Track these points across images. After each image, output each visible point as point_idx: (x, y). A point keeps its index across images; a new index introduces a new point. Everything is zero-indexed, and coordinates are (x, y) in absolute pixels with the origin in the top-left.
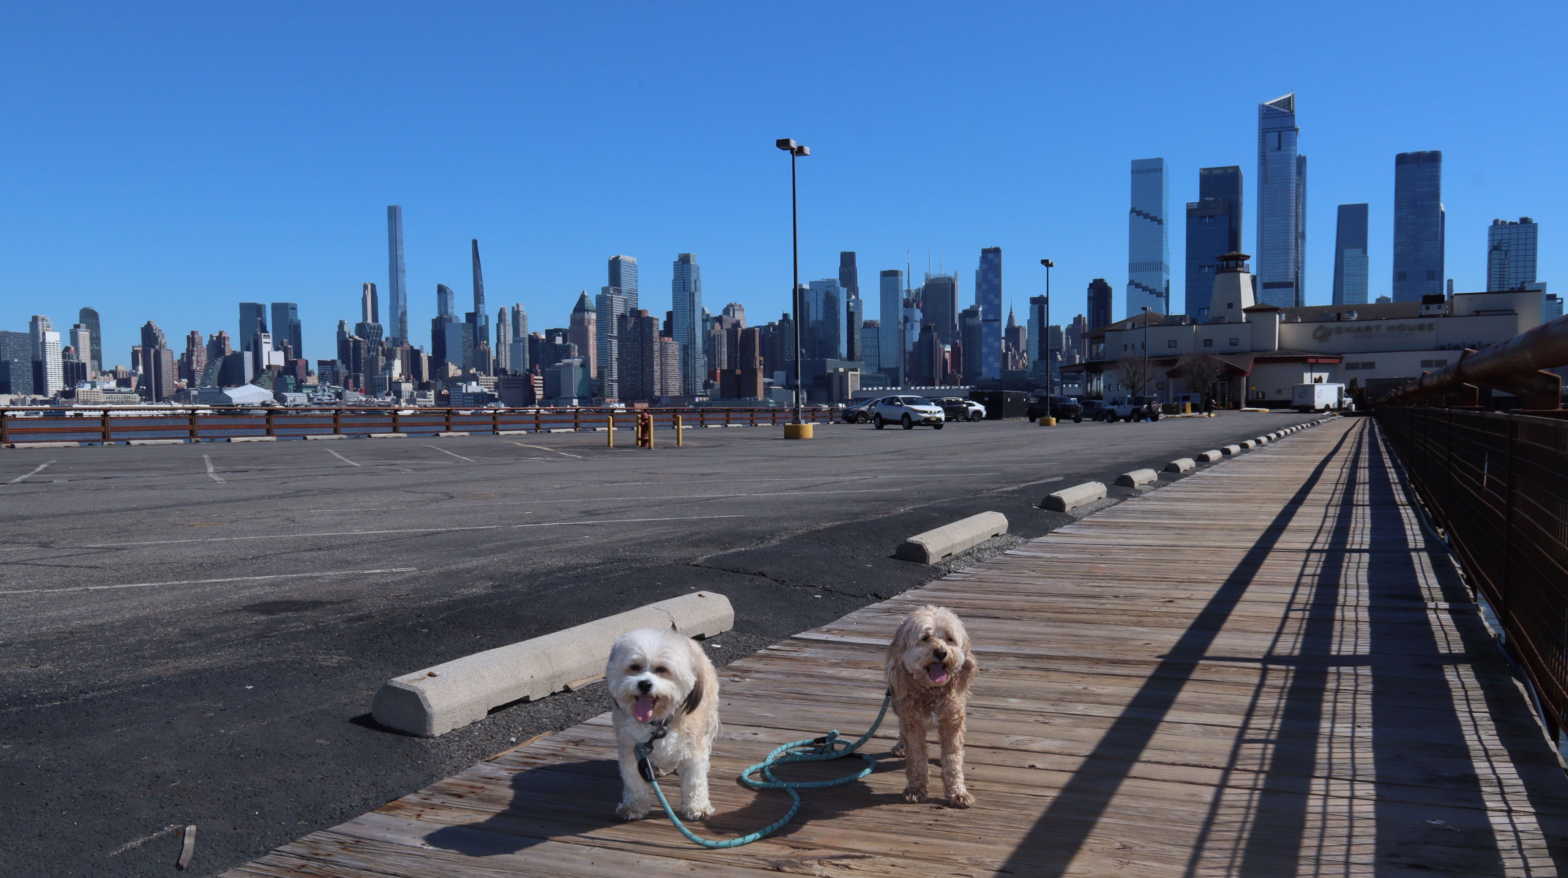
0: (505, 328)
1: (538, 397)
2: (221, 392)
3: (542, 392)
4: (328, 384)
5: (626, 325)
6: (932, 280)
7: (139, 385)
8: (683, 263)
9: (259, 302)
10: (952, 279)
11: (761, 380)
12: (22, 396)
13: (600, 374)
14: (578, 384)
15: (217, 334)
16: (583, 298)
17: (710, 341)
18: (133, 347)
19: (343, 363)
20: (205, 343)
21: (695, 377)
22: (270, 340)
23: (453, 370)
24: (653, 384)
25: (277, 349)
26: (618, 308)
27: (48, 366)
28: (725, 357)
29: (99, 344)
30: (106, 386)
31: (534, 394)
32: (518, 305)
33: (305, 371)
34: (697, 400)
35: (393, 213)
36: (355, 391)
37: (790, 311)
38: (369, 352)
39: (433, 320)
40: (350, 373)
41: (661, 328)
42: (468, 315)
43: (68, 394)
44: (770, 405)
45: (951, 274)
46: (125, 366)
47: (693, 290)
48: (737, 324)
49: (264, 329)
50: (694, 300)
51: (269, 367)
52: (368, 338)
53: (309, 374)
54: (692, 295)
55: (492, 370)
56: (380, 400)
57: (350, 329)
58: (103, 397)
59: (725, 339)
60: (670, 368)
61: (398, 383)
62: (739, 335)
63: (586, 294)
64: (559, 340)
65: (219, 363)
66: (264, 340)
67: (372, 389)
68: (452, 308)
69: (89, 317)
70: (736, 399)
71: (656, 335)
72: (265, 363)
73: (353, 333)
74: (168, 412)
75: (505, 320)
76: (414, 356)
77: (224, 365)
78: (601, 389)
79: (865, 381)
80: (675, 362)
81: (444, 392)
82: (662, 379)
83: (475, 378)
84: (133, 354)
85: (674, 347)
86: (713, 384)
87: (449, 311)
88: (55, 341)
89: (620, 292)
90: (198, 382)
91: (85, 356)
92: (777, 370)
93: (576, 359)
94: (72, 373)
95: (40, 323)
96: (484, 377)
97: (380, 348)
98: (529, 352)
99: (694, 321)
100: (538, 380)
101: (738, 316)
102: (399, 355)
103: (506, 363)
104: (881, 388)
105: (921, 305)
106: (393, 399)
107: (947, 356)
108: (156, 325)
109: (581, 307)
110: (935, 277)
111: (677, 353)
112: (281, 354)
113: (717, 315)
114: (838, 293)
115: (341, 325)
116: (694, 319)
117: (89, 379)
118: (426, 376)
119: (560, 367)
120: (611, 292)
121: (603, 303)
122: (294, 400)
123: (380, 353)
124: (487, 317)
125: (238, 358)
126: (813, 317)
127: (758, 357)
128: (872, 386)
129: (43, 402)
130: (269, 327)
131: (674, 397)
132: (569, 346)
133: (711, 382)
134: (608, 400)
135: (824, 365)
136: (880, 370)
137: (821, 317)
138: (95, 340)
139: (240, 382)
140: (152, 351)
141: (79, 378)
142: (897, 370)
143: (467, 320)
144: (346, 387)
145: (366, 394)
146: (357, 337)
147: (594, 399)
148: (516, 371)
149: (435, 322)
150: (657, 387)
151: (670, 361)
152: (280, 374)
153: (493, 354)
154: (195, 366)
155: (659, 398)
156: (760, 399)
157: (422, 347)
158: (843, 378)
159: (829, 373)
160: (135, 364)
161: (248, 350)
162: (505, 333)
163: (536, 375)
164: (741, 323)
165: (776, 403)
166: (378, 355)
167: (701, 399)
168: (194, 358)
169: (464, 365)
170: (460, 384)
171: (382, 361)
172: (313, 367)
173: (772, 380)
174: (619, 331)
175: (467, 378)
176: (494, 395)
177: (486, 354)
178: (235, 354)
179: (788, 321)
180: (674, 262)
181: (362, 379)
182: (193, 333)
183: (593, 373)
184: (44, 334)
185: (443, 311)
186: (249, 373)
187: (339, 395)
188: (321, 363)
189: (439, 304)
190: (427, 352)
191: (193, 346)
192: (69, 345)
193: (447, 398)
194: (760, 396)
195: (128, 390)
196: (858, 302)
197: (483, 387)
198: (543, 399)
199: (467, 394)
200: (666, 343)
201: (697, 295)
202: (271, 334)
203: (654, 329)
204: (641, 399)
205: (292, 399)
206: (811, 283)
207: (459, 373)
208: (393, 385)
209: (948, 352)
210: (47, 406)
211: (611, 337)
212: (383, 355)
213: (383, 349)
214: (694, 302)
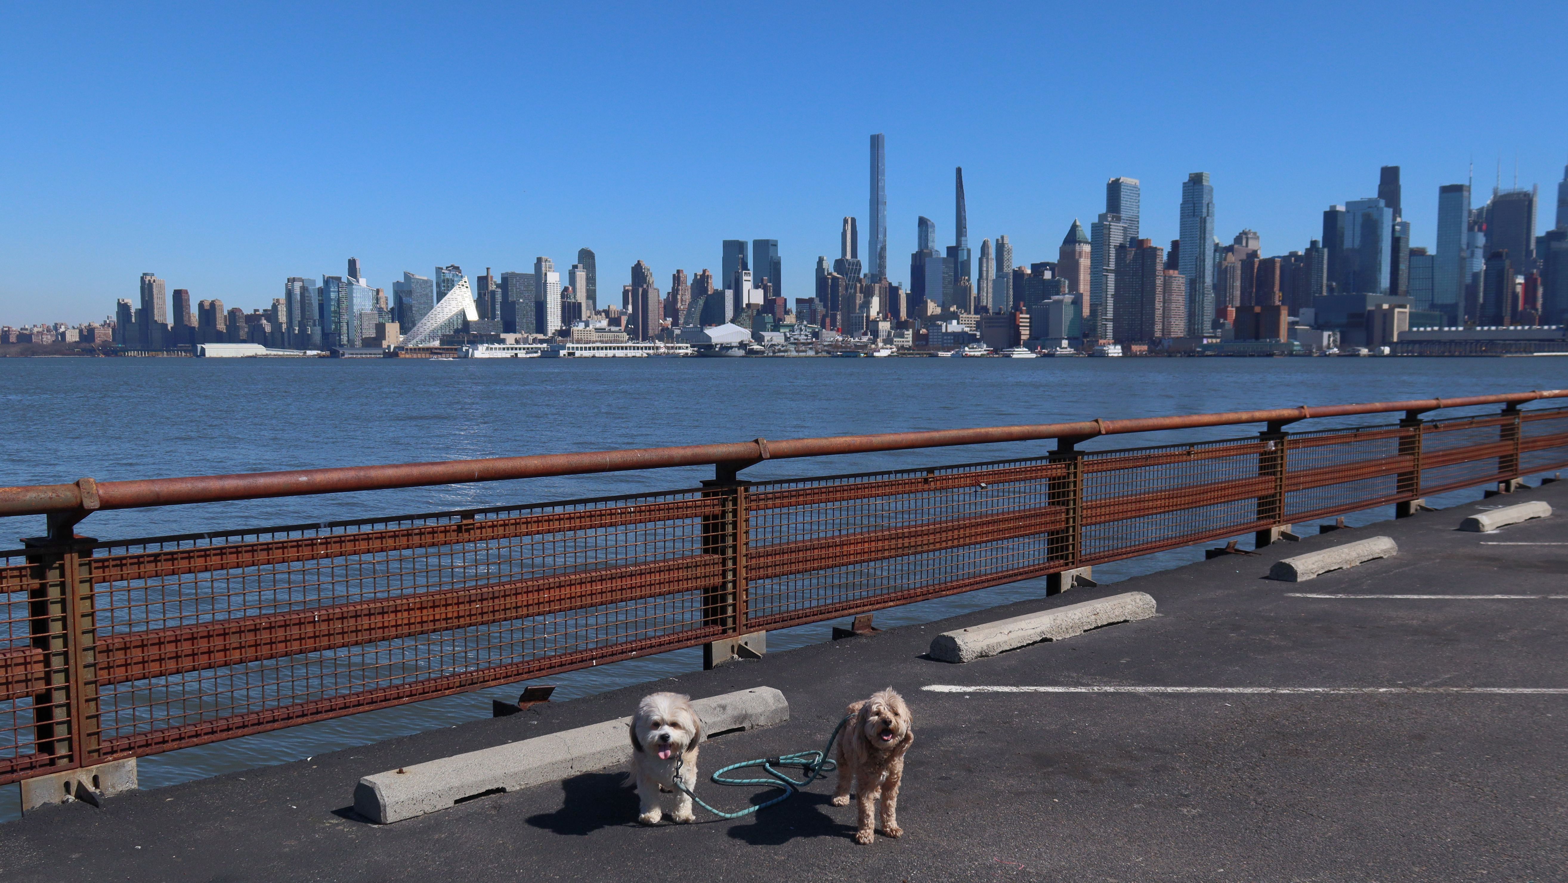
0: (987, 262)
1: (1023, 337)
2: (702, 330)
3: (1028, 332)
4: (805, 323)
5: (1125, 256)
6: (1502, 196)
7: (628, 323)
8: (1194, 183)
9: (741, 239)
10: (1529, 195)
11: (1285, 318)
12: (525, 335)
13: (1093, 312)
14: (1068, 323)
15: (701, 273)
16: (1074, 227)
17: (1222, 273)
18: (624, 287)
19: (820, 301)
20: (690, 282)
21: (1203, 316)
22: (751, 278)
23: (933, 308)
24: (1153, 324)
25: (756, 287)
26: (1116, 237)
27: (548, 306)
28: (1238, 293)
29: (594, 284)
30: (598, 325)
31: (1019, 334)
32: (1002, 237)
33: (783, 310)
34: (1205, 342)
35: (876, 142)
36: (831, 330)
37: (1319, 236)
38: (847, 289)
39: (913, 255)
40: (827, 312)
41: (1165, 258)
42: (949, 249)
43: (565, 333)
44: (1295, 348)
45: (1528, 188)
46: (616, 306)
47: (1204, 215)
48: (1254, 254)
49: (745, 267)
50: (1205, 227)
51: (748, 305)
52: (847, 274)
53: (787, 312)
54: (1204, 221)
55: (972, 308)
56: (857, 339)
57: (829, 266)
58: (595, 336)
59: (1239, 272)
60: (1173, 305)
61: (876, 322)
62: (1256, 266)
63: (1078, 223)
64: (1048, 275)
65: (701, 302)
66: (745, 278)
67: (849, 329)
68: (933, 241)
69: (587, 258)
70: (1253, 340)
71: (1159, 267)
72: (745, 301)
73: (831, 270)
74: (651, 352)
75: (988, 254)
76: (892, 293)
77: (706, 303)
78: (1094, 328)
79: (1414, 320)
80: (1180, 298)
81: (923, 331)
82: (1164, 317)
83: (955, 316)
84: (623, 293)
85: (1179, 280)
86: (1223, 324)
87: (930, 245)
88: (555, 280)
89: (1118, 219)
90: (681, 321)
91: (581, 296)
92: (1302, 307)
93: (1067, 296)
94: (569, 312)
95: (543, 264)
96: (965, 315)
97: (858, 285)
98: (1014, 289)
99: (1204, 251)
100: (1024, 319)
101: (1252, 245)
102: (877, 292)
103: (988, 300)
104: (1436, 328)
105: (1484, 227)
106: (869, 339)
107: (1519, 289)
108: (645, 264)
109: (1072, 238)
110: (1506, 192)
111: (1183, 288)
112: (761, 292)
113: (1227, 245)
114: (1381, 215)
115: (821, 261)
116: (1204, 249)
117: (584, 318)
118: (903, 314)
119: (1048, 304)
120: (1110, 219)
121: (1100, 231)
122: (771, 340)
123: (858, 289)
124: (969, 251)
125: (719, 296)
126: (1348, 244)
127: (1277, 292)
128: (1425, 326)
129: (542, 341)
130: (750, 265)
131: (1178, 338)
132: (1059, 281)
133: (1222, 321)
134: (1101, 341)
135: (1363, 300)
136: (1433, 306)
137: (1357, 243)
138: (591, 280)
139: (722, 322)
140: (640, 290)
141: (575, 318)
142: (1455, 306)
143: (948, 254)
144: (823, 326)
145: (842, 334)
146: (835, 274)
147: (1085, 340)
148: (1000, 309)
149: (914, 256)
150: (1158, 327)
151: (1174, 297)
152: (759, 313)
153: (974, 291)
154: (679, 305)
155: (1160, 341)
156: (1282, 341)
157: (900, 284)
158: (1388, 316)
159: (1369, 311)
160: (625, 303)
161: (729, 288)
162: (987, 268)
163: (1022, 313)
164: (1259, 252)
165: (1302, 345)
166: (855, 292)
167: (1210, 340)
168: (679, 297)
169: (943, 302)
170: (939, 323)
171: (859, 299)
172: (792, 305)
173: (1297, 319)
174: (1117, 263)
175: (948, 317)
176: (975, 335)
177: (967, 290)
178: (716, 292)
179: (1317, 250)
180: (1184, 183)
181: (839, 317)
182: (678, 272)
183: (1086, 312)
184: (546, 274)
185: (923, 245)
186: (729, 312)
187: (816, 335)
188: (799, 301)
189: (920, 237)
190: (905, 289)
191: (678, 285)
192: (567, 285)
193: (925, 337)
194: (1283, 337)
195: (617, 329)
196: (1405, 226)
197: (963, 326)
198: (1029, 339)
199: (947, 334)
200: (1171, 277)
201: (1209, 220)
202: (751, 272)
203: (1158, 261)
204: (1140, 341)
205: (769, 338)
206: (1348, 204)
207: (938, 311)
208: (870, 325)
209: (1520, 284)
210: (545, 345)
211: (1107, 271)
212: (861, 293)
213: (862, 286)
214: (1205, 229)
